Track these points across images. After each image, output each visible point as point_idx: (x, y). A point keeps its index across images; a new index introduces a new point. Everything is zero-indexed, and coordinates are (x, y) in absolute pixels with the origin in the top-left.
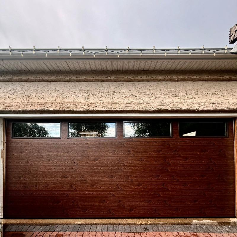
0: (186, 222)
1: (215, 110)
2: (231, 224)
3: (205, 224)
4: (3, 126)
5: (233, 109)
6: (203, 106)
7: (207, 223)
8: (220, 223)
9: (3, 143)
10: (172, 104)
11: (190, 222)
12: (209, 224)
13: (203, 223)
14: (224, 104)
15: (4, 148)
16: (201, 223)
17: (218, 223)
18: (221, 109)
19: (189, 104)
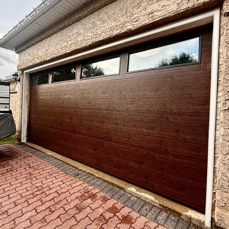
0: (120, 185)
1: (153, 22)
2: (182, 217)
3: (142, 198)
4: (28, 79)
5: (182, 11)
6: (136, 23)
7: (144, 198)
8: (163, 206)
9: (28, 90)
10: (104, 33)
11: (124, 187)
12: (146, 200)
13: (139, 195)
14: (167, 7)
15: (29, 93)
16: (136, 194)
17: (160, 205)
18: (161, 18)
19: (121, 26)
